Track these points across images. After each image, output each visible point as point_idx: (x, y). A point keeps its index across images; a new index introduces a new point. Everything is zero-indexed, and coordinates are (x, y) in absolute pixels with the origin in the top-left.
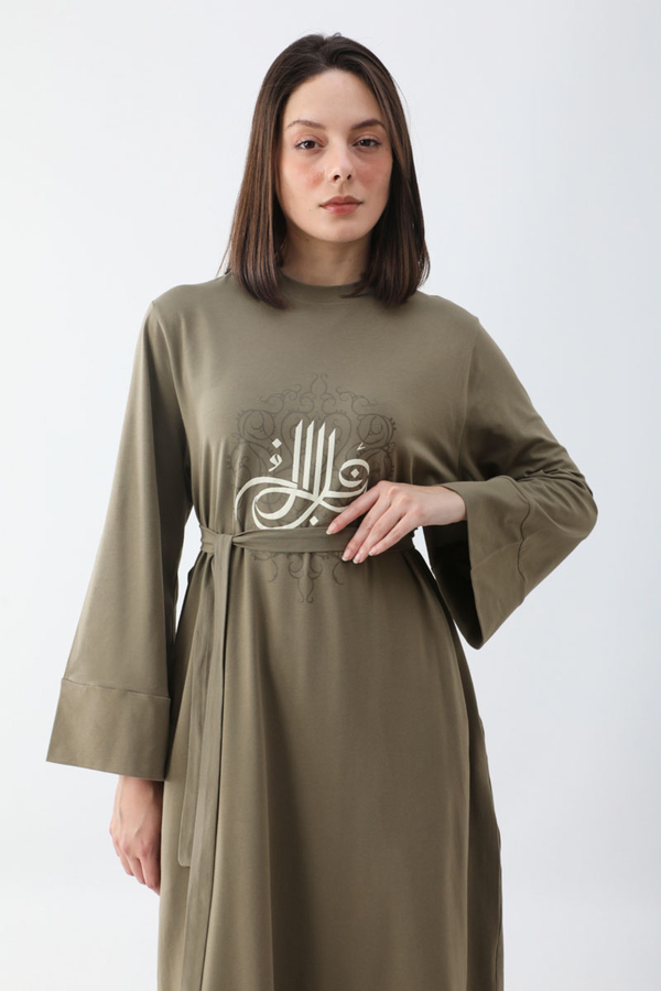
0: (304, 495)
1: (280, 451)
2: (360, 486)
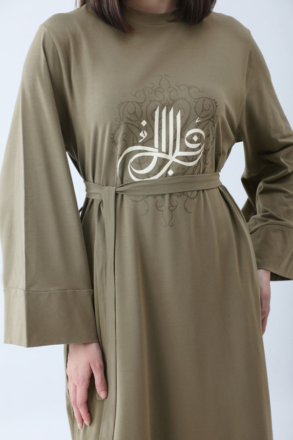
0: (163, 156)
1: (146, 128)
2: (200, 147)
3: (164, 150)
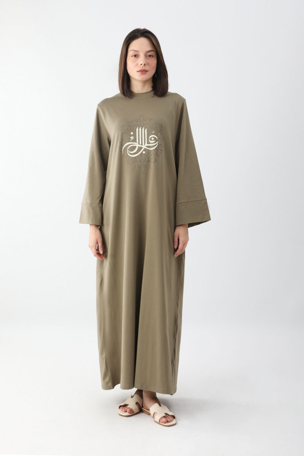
1: (133, 135)
2: (155, 142)
3: (140, 143)
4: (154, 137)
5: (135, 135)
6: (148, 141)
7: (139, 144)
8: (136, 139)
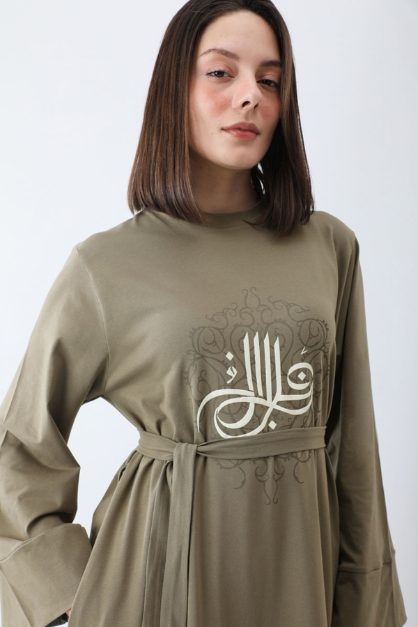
1: (234, 364)
2: (308, 389)
4: (305, 370)
5: (239, 362)
6: (284, 382)
7: (257, 395)
8: (245, 377)
